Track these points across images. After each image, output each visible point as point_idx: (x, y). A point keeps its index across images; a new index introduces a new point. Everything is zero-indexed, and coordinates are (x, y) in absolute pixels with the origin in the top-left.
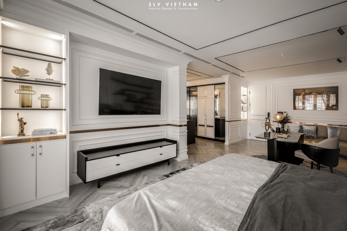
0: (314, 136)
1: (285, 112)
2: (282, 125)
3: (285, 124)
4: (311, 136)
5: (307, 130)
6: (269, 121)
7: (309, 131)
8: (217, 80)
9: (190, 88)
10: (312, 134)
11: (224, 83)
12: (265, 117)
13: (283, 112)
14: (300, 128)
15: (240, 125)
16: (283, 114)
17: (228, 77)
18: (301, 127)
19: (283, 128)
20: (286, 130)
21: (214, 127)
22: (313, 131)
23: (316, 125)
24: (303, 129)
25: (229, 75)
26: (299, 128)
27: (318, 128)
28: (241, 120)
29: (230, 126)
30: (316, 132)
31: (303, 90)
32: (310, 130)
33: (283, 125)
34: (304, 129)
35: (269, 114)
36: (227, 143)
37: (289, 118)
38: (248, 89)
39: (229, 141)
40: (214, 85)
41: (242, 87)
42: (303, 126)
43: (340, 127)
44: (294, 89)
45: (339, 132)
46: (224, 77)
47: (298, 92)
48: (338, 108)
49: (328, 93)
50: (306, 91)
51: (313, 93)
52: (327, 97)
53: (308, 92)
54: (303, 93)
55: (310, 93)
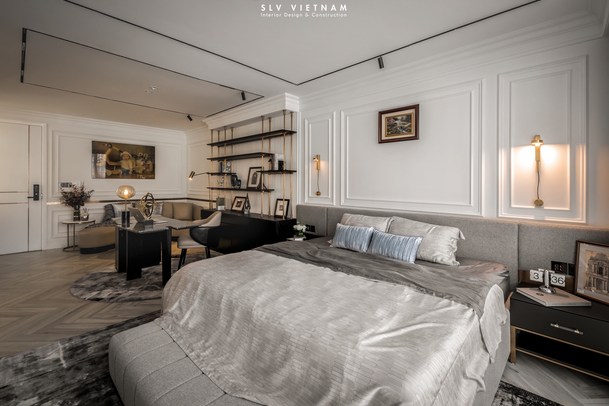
2: (75, 208)
3: (80, 206)
14: (107, 210)
19: (79, 215)
20: (84, 217)
24: (113, 211)
31: (110, 145)
33: (78, 209)
34: (118, 211)
35: (36, 187)
42: (114, 205)
43: (162, 201)
44: (93, 141)
45: (161, 208)
47: (101, 147)
48: (154, 177)
49: (143, 154)
50: (114, 147)
51: (124, 153)
52: (142, 160)
53: (117, 149)
54: (109, 150)
55: (121, 151)
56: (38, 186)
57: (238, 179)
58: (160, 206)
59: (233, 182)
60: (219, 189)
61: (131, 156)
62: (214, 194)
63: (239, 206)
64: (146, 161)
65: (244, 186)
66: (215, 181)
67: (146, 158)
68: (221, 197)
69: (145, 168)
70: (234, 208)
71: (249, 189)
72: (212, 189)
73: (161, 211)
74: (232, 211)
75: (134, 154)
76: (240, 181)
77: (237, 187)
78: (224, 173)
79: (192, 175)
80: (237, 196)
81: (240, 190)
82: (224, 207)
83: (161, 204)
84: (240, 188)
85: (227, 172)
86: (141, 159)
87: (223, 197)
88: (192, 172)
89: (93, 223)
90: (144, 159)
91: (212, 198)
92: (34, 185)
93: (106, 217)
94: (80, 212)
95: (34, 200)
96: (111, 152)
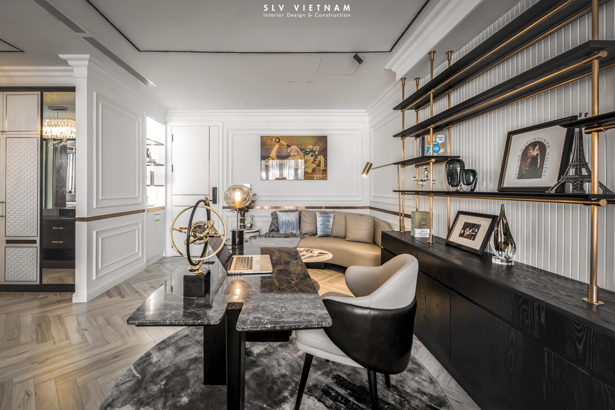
0: (295, 232)
2: (241, 215)
3: (246, 213)
4: (291, 234)
5: (286, 222)
6: (209, 219)
7: (288, 224)
8: (48, 74)
10: (293, 229)
11: (72, 89)
14: (273, 219)
15: (140, 225)
17: (86, 63)
18: (275, 216)
19: (244, 222)
20: (249, 225)
21: (38, 242)
22: (295, 223)
23: (297, 210)
24: (277, 220)
25: (87, 56)
26: (270, 219)
27: (302, 215)
28: (144, 211)
29: (97, 233)
30: (298, 225)
31: (277, 140)
32: (290, 221)
33: (244, 216)
34: (281, 220)
35: (215, 190)
36: (81, 296)
37: (254, 198)
38: (169, 127)
39: (88, 288)
40: (39, 93)
41: (148, 119)
42: (279, 213)
43: (332, 210)
44: (261, 137)
45: (331, 220)
46: (70, 63)
47: (269, 142)
48: (327, 176)
49: (313, 147)
50: (282, 142)
51: (293, 147)
52: (312, 156)
53: (285, 144)
54: (277, 146)
55: (289, 146)
56: (216, 188)
57: (466, 168)
58: (330, 217)
59: (451, 177)
60: (417, 193)
61: (299, 150)
62: (407, 203)
63: (472, 237)
64: (316, 156)
65: (486, 184)
66: (410, 177)
67: (317, 153)
68: (422, 209)
69: (315, 166)
70: (455, 238)
71: (505, 193)
72: (404, 192)
73: (331, 224)
74: (450, 245)
75: (303, 147)
76: (474, 173)
77: (465, 188)
78: (430, 158)
79: (368, 168)
80: (465, 208)
81: (472, 194)
82: (428, 231)
83: (332, 215)
84: (472, 190)
85: (435, 154)
86: (311, 153)
87: (428, 210)
88: (368, 163)
89: (257, 234)
90: (315, 153)
91: (403, 211)
92: (213, 188)
93: (271, 226)
94: (245, 219)
95: (213, 203)
96: (279, 148)
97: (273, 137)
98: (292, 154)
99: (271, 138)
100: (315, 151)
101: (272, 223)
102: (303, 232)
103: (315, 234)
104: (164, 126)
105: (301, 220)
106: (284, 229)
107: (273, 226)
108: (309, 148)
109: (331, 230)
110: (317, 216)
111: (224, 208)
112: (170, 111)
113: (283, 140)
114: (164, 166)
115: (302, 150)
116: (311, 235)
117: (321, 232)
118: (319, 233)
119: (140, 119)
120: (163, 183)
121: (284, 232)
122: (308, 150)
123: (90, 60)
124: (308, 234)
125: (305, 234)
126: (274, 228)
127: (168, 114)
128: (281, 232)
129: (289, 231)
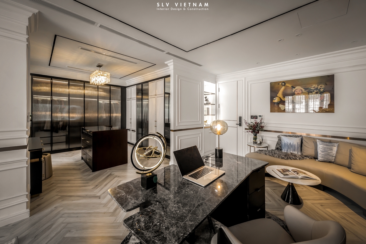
0: (296, 153)
1: (260, 116)
2: (254, 135)
3: (258, 134)
4: (291, 153)
5: (287, 144)
7: (290, 146)
8: (166, 70)
9: (143, 84)
10: (294, 150)
11: (169, 76)
12: (236, 122)
13: (257, 116)
14: (278, 140)
15: (200, 135)
16: (257, 118)
18: (280, 139)
19: (256, 140)
20: (259, 142)
22: (296, 146)
23: (300, 136)
24: (281, 141)
25: (172, 60)
27: (303, 141)
28: (203, 128)
29: (178, 137)
30: (300, 148)
31: (283, 84)
32: (292, 143)
33: (256, 136)
34: (283, 142)
36: (172, 163)
37: (263, 125)
38: (217, 84)
40: (164, 79)
42: (282, 136)
44: (271, 83)
45: (335, 149)
46: (168, 65)
47: (277, 86)
48: (334, 110)
49: (318, 86)
50: (287, 85)
51: (297, 88)
52: (317, 93)
53: (290, 86)
54: (283, 88)
55: (293, 87)
56: (241, 117)
58: (333, 145)
61: (303, 90)
64: (321, 93)
67: (322, 90)
73: (334, 152)
75: (308, 87)
83: (336, 145)
86: (315, 91)
92: (239, 117)
93: (277, 145)
94: (257, 138)
95: (239, 126)
96: (285, 89)
97: (280, 82)
98: (296, 93)
99: (278, 83)
100: (320, 89)
101: (277, 143)
102: (304, 154)
103: (316, 158)
104: (215, 84)
105: (303, 145)
106: (286, 149)
107: (278, 145)
108: (313, 87)
109: (334, 158)
110: (318, 143)
111: (246, 129)
112: (217, 76)
113: (289, 84)
114: (215, 105)
115: (305, 89)
116: (311, 158)
117: (322, 158)
118: (320, 158)
119: (200, 83)
120: (215, 114)
121: (286, 152)
122: (312, 89)
123: (173, 62)
124: (309, 157)
125: (306, 156)
126: (278, 147)
127: (217, 78)
128: (283, 151)
129: (290, 151)
